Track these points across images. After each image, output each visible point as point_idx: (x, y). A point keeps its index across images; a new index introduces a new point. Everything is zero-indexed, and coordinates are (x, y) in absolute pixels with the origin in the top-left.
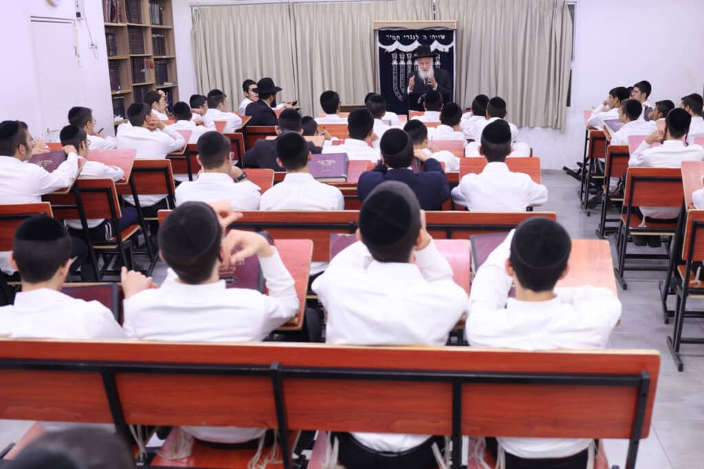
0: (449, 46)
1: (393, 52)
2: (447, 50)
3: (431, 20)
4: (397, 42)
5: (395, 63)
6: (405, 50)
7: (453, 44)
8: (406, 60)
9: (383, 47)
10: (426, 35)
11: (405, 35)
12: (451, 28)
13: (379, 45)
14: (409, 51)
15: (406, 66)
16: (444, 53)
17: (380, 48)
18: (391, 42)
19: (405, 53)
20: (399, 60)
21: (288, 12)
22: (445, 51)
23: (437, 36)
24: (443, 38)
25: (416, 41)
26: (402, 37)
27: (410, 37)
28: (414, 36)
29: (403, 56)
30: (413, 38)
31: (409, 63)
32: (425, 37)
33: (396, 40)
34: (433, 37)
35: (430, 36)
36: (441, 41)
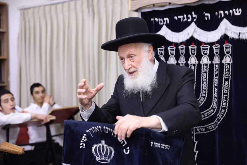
6: (175, 40)
8: (177, 57)
14: (181, 41)
16: (239, 41)
19: (176, 45)
20: (167, 57)
21: (88, 7)
22: (242, 38)
23: (227, 12)
24: (238, 14)
25: (193, 24)
26: (171, 19)
27: (184, 18)
28: (190, 16)
29: (173, 50)
30: (188, 18)
31: (182, 61)
32: (207, 17)
33: (164, 24)
34: (221, 14)
35: (217, 13)
36: (234, 20)
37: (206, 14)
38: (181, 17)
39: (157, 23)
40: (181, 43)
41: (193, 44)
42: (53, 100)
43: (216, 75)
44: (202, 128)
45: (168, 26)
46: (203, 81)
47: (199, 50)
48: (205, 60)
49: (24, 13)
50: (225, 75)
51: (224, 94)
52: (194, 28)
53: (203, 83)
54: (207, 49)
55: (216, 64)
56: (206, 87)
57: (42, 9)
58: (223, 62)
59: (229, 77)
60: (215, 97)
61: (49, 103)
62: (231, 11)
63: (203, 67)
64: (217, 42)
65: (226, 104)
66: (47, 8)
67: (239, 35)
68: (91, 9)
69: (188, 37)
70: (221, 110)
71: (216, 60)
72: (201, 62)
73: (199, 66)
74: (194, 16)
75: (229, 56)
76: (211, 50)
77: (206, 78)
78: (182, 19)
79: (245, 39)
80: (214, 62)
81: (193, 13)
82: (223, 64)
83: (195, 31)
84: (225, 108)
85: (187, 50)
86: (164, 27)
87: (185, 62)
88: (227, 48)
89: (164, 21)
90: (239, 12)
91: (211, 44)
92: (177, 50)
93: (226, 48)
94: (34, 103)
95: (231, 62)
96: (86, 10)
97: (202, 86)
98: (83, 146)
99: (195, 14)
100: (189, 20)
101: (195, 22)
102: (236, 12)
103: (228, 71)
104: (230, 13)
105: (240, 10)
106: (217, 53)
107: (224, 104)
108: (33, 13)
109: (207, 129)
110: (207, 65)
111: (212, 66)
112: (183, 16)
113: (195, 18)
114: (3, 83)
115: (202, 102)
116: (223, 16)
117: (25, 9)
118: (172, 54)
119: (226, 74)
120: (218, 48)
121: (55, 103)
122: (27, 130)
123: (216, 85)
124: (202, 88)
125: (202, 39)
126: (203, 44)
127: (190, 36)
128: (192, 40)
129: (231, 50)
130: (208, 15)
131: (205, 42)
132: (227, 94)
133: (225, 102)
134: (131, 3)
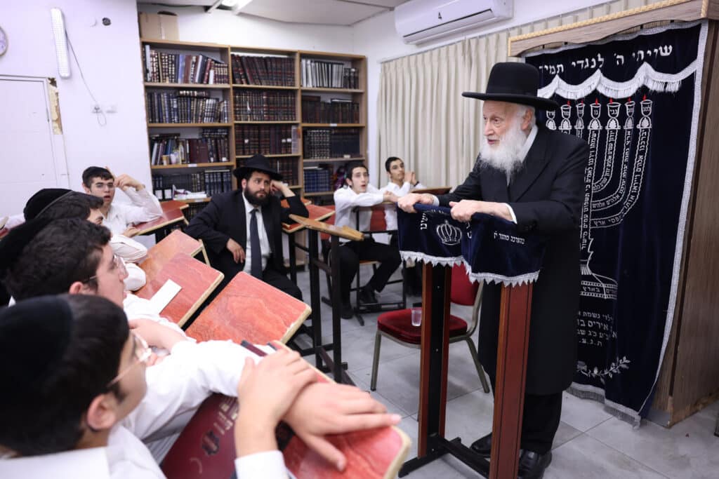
0: (683, 75)
2: (675, 87)
5: (550, 125)
6: (570, 96)
7: (696, 67)
8: (573, 119)
10: (622, 54)
11: (574, 61)
12: (689, 19)
14: (579, 96)
15: (573, 131)
16: (666, 95)
18: (546, 80)
19: (573, 102)
21: (464, 54)
22: (669, 90)
23: (649, 52)
24: (667, 54)
25: (598, 71)
26: (567, 66)
27: (585, 64)
28: (593, 60)
29: (568, 110)
30: (591, 63)
31: (580, 125)
32: (620, 60)
33: (556, 73)
34: (640, 55)
35: (634, 54)
36: (662, 65)
37: (618, 57)
38: (582, 62)
39: (547, 72)
40: (580, 100)
41: (597, 101)
42: (416, 178)
43: (627, 147)
44: (601, 220)
45: (562, 76)
46: (608, 155)
47: (604, 110)
48: (613, 125)
49: (385, 68)
50: (640, 145)
51: (636, 173)
52: (599, 77)
53: (607, 157)
54: (617, 108)
55: (628, 130)
56: (611, 164)
57: (406, 60)
58: (638, 126)
59: (645, 148)
60: (622, 178)
61: (411, 183)
62: (656, 51)
63: (609, 135)
64: (632, 98)
65: (638, 188)
66: (413, 59)
67: (665, 87)
68: (467, 57)
69: (589, 91)
70: (630, 197)
71: (629, 124)
72: (607, 128)
73: (604, 132)
74: (600, 59)
75: (647, 118)
76: (623, 109)
77: (612, 151)
78: (582, 66)
79: (674, 92)
80: (625, 128)
81: (599, 55)
82: (639, 130)
83: (599, 82)
84: (635, 194)
85: (587, 110)
86: (557, 77)
87: (583, 128)
88: (647, 105)
89: (557, 69)
90: (668, 51)
91: (623, 101)
92: (574, 110)
93: (644, 106)
94: (392, 182)
95: (650, 127)
96: (460, 58)
97: (606, 162)
99: (601, 57)
100: (593, 67)
101: (600, 69)
102: (664, 51)
103: (645, 140)
104: (653, 53)
105: (671, 47)
106: (630, 114)
107: (634, 188)
108: (396, 66)
109: (607, 223)
110: (614, 131)
111: (622, 132)
112: (584, 60)
113: (601, 62)
114: (362, 156)
115: (604, 185)
116: (642, 57)
117: (386, 62)
118: (567, 117)
119: (642, 145)
120: (632, 107)
121: (418, 183)
122: (384, 215)
123: (626, 160)
124: (606, 165)
125: (609, 94)
126: (611, 101)
127: (593, 88)
128: (595, 96)
129: (650, 108)
130: (622, 57)
131: (614, 97)
132: (640, 173)
133: (636, 185)
134: (511, 45)
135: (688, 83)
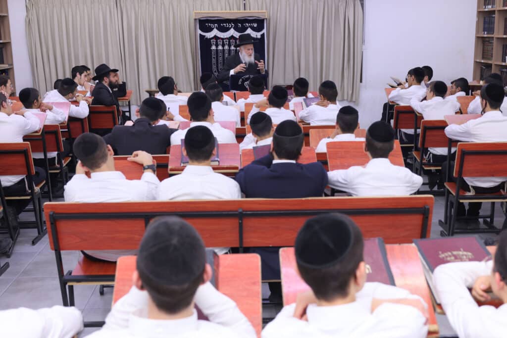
0: (261, 33)
1: (212, 38)
2: (259, 37)
3: (242, 11)
4: (215, 29)
5: (214, 48)
6: (222, 37)
7: (264, 31)
8: (223, 45)
9: (203, 34)
10: (240, 23)
11: (222, 24)
12: (262, 17)
13: (199, 32)
14: (226, 37)
15: (224, 50)
16: (257, 39)
17: (200, 34)
18: (210, 30)
19: (223, 39)
20: (217, 45)
21: (116, 3)
23: (250, 25)
24: (255, 26)
26: (219, 25)
27: (227, 25)
28: (230, 25)
29: (221, 42)
30: (229, 26)
31: (226, 47)
34: (247, 25)
35: (244, 25)
36: (254, 29)
38: (225, 24)
39: (210, 26)
40: (225, 39)
41: (233, 39)
52: (233, 31)
62: (252, 24)
67: (256, 36)
68: (119, 5)
74: (232, 25)
78: (225, 26)
81: (232, 23)
83: (233, 33)
85: (229, 42)
87: (228, 48)
89: (215, 26)
92: (223, 42)
98: (240, 83)
100: (230, 27)
101: (233, 28)
105: (256, 24)
127: (231, 35)
128: (232, 37)
130: (240, 25)
135: (263, 35)
